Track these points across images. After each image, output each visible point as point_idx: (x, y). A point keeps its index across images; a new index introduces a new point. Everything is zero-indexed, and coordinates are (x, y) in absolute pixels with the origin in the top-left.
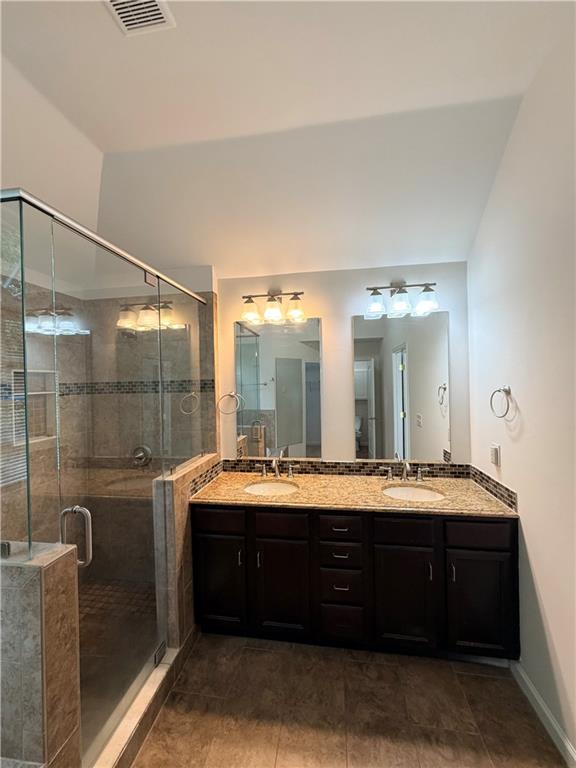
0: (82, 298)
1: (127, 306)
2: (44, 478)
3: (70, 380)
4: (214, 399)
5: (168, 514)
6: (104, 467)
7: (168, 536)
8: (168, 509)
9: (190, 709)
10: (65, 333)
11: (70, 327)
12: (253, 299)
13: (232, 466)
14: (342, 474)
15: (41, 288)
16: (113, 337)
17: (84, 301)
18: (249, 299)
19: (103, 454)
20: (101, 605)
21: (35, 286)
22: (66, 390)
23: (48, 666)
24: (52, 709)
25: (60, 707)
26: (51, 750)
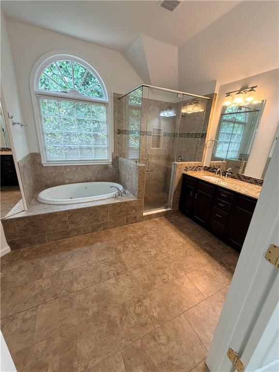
1: (185, 104)
3: (167, 132)
4: (205, 141)
5: (175, 173)
7: (174, 179)
9: (168, 220)
11: (170, 114)
12: (230, 94)
13: (207, 169)
14: (252, 183)
16: (181, 116)
17: (175, 104)
18: (228, 94)
21: (160, 101)
22: (165, 135)
23: (139, 184)
24: (139, 192)
25: (140, 193)
26: (138, 198)
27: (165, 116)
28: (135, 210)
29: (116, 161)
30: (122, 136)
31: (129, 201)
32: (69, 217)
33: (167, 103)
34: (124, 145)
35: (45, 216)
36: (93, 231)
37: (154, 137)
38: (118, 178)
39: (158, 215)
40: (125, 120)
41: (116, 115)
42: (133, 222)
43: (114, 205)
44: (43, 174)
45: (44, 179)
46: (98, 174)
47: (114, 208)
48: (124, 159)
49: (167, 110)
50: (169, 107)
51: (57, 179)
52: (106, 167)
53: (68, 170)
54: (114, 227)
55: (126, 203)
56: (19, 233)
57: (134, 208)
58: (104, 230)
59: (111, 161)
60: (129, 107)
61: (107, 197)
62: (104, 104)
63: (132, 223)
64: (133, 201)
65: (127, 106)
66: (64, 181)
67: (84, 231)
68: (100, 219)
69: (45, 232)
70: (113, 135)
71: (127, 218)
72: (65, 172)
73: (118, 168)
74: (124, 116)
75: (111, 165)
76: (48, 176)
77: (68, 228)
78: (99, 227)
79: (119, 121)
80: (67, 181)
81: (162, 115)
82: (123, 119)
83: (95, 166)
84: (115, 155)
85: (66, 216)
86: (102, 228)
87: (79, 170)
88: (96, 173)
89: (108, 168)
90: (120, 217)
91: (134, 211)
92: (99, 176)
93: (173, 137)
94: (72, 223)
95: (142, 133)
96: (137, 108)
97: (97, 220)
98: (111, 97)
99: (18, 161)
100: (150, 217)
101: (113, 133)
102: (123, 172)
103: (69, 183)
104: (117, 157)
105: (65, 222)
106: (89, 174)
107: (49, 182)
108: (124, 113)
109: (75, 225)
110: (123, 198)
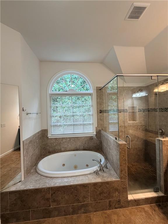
0: (144, 86)
2: (134, 131)
3: (141, 108)
5: (160, 150)
6: (150, 132)
7: (161, 157)
8: (160, 148)
10: (142, 96)
11: (143, 94)
15: (133, 87)
16: (153, 95)
17: (145, 87)
19: (150, 129)
20: (147, 168)
21: (132, 87)
22: (140, 110)
23: (121, 163)
24: (121, 171)
25: (123, 172)
26: (121, 178)
27: (137, 96)
28: (119, 193)
29: (99, 133)
30: (103, 114)
31: (111, 182)
32: (52, 195)
33: (138, 87)
34: (105, 121)
35: (32, 192)
36: (74, 213)
37: (129, 113)
38: (101, 148)
39: (147, 201)
40: (105, 103)
41: (98, 100)
42: (117, 206)
43: (95, 184)
44: (48, 144)
45: (48, 147)
46: (85, 144)
47: (95, 188)
48: (105, 133)
49: (138, 92)
50: (139, 90)
51: (56, 148)
52: (91, 138)
53: (64, 141)
54: (95, 211)
55: (107, 183)
56: (10, 206)
57: (116, 190)
58: (84, 213)
59: (95, 133)
60: (108, 94)
61: (89, 172)
62: (90, 94)
63: (116, 208)
64: (115, 181)
65: (106, 94)
66: (61, 149)
67: (64, 211)
68: (81, 199)
69: (30, 208)
70: (96, 114)
71: (110, 202)
72: (62, 143)
73: (101, 139)
74: (104, 100)
75: (95, 137)
76: (50, 145)
77: (50, 206)
78: (80, 208)
79: (100, 104)
80: (63, 149)
81: (134, 96)
82: (103, 103)
83: (83, 138)
84: (99, 129)
85: (49, 193)
86: (83, 210)
87: (72, 141)
88: (84, 143)
89: (93, 139)
90: (101, 199)
91: (117, 193)
92: (86, 146)
93: (147, 112)
94: (54, 201)
95: (119, 111)
96: (114, 94)
97: (78, 201)
98: (95, 89)
99: (23, 140)
100: (137, 202)
101: (96, 113)
102: (105, 144)
103: (64, 151)
104: (100, 131)
105: (48, 199)
106: (79, 144)
107: (51, 150)
108: (104, 98)
109: (56, 203)
110: (105, 175)
